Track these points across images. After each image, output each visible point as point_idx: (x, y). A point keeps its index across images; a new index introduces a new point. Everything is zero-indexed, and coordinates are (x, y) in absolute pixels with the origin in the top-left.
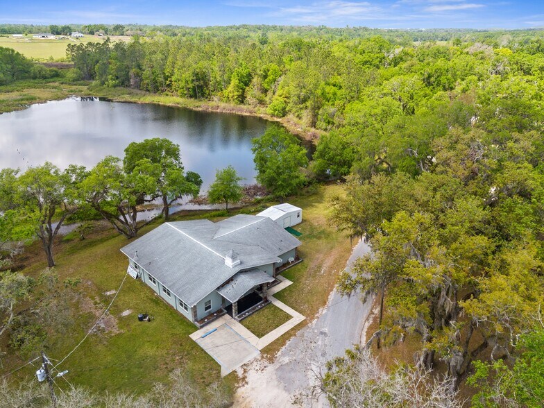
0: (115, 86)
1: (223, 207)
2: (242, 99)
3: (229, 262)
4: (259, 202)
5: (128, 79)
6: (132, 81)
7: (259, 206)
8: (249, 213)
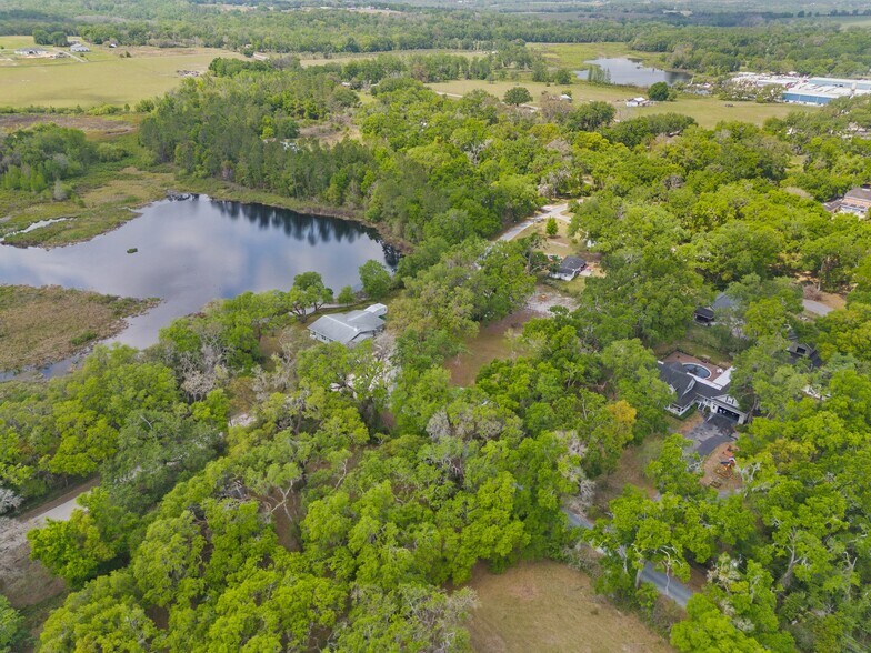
0: (205, 177)
1: (345, 305)
2: (341, 202)
3: (356, 330)
4: (364, 302)
5: (219, 170)
6: (224, 173)
7: (365, 304)
8: (359, 309)
